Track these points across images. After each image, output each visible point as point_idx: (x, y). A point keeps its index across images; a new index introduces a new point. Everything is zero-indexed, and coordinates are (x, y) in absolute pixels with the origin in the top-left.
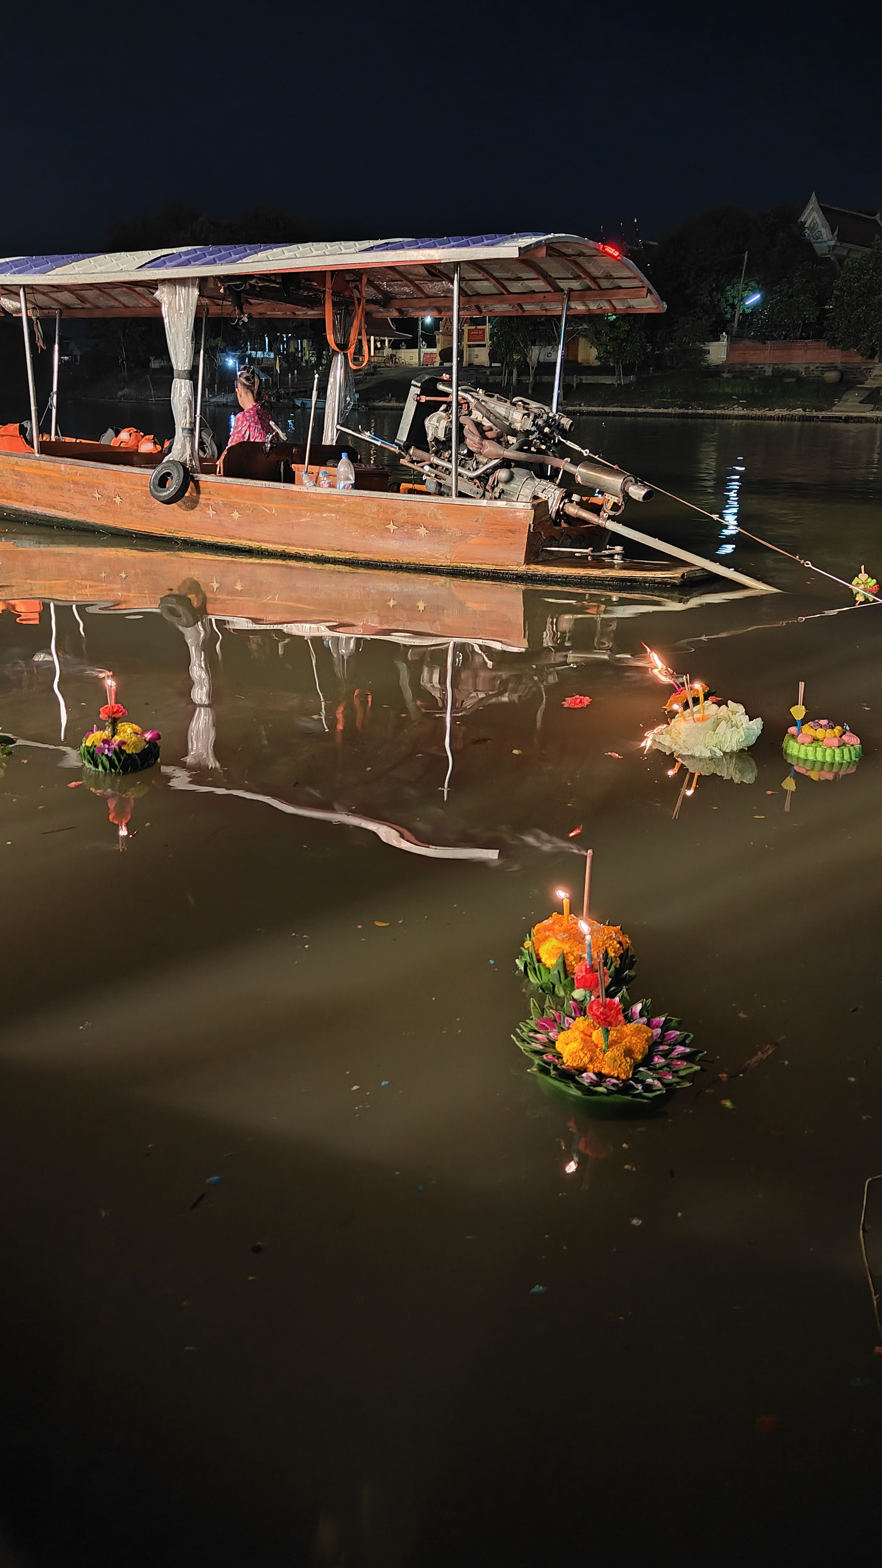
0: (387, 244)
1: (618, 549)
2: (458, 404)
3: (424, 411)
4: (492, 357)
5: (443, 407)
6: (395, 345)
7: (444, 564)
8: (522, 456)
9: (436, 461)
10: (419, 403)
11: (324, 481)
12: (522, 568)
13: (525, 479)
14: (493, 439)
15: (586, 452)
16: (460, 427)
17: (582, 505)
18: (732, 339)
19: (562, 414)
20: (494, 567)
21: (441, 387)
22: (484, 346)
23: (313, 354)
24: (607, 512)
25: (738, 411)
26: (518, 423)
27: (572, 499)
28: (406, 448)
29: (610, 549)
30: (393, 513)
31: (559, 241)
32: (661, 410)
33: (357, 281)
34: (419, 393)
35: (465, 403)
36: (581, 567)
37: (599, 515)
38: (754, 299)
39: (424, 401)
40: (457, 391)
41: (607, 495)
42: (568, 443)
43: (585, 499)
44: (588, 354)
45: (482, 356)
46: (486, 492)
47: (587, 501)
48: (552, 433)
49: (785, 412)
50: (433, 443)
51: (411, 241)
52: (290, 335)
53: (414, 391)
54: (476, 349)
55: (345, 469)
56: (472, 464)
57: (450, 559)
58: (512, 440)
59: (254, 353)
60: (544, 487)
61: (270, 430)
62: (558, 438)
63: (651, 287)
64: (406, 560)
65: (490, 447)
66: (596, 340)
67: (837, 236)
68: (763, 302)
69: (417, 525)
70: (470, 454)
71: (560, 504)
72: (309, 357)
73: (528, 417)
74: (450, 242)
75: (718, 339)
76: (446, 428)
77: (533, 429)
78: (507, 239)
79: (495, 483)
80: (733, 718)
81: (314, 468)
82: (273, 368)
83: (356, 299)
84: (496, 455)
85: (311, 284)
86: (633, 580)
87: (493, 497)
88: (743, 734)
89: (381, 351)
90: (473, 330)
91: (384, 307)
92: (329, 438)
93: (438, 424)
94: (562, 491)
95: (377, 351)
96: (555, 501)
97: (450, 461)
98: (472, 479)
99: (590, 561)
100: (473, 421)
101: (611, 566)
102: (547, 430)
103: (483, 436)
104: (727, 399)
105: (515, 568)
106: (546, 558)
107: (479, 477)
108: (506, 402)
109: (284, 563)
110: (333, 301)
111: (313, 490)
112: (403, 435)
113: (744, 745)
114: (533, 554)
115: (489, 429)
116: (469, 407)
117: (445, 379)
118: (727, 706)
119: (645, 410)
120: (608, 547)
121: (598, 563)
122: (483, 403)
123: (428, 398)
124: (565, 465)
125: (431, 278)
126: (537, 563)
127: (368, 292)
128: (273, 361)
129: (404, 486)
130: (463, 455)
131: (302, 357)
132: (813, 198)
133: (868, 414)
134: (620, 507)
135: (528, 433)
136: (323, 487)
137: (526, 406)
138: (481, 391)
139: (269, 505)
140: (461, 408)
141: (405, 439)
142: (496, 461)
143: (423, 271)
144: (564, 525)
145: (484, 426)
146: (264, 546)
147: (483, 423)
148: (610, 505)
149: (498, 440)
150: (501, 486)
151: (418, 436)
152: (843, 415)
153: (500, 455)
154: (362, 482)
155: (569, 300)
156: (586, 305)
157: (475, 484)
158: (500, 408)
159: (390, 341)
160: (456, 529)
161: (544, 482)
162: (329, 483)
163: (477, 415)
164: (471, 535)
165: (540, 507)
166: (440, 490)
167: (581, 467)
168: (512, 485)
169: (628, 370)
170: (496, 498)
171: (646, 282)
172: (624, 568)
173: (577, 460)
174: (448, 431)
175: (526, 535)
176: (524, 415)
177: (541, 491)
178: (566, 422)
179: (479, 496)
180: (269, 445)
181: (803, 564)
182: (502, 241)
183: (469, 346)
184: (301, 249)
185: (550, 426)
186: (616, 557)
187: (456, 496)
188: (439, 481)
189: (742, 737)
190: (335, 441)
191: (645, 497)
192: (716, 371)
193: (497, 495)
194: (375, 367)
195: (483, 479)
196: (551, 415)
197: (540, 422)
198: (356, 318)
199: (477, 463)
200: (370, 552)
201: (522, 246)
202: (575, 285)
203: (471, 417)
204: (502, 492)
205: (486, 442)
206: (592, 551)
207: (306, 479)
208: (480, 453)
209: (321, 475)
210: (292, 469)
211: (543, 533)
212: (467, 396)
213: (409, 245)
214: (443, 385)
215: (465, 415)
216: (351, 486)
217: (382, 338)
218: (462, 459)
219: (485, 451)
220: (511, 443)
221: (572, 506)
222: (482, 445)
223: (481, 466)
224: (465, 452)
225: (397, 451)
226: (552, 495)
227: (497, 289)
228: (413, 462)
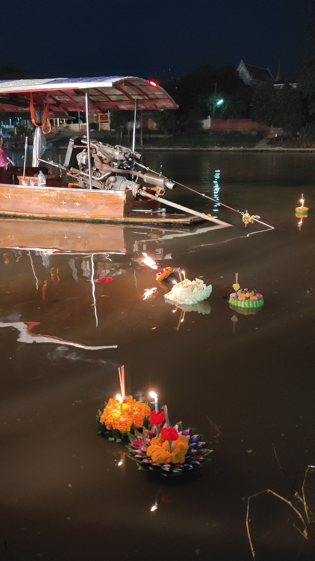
0: (56, 80)
1: (164, 210)
2: (91, 149)
3: (76, 152)
4: (112, 126)
5: (85, 150)
6: (68, 122)
7: (88, 218)
8: (120, 171)
9: (82, 173)
10: (74, 149)
11: (32, 183)
12: (123, 219)
13: (122, 181)
14: (107, 164)
15: (147, 169)
16: (92, 159)
17: (148, 191)
18: (212, 118)
19: (136, 152)
20: (110, 219)
21: (83, 141)
22: (108, 122)
23: (32, 126)
24: (158, 193)
25: (217, 148)
26: (117, 156)
27: (143, 189)
28: (69, 168)
29: (160, 210)
30: (64, 197)
31: (130, 80)
32: (185, 149)
33: (45, 96)
34: (73, 144)
35: (94, 148)
36: (148, 218)
37: (154, 195)
38: (220, 102)
39: (76, 148)
40: (90, 143)
41: (158, 187)
42: (140, 165)
43: (149, 188)
44: (153, 125)
45: (107, 126)
46: (105, 187)
47: (150, 189)
48: (132, 160)
49: (236, 149)
50: (81, 166)
51: (66, 79)
52: (21, 118)
53: (71, 143)
54: (104, 123)
55: (41, 178)
56: (98, 174)
57: (91, 216)
58: (115, 164)
59: (4, 126)
60: (130, 184)
61: (7, 161)
62: (135, 163)
63: (171, 98)
64: (71, 216)
65: (106, 167)
66: (156, 120)
67: (252, 76)
68: (224, 103)
69: (75, 202)
70: (97, 170)
71: (138, 191)
72: (30, 127)
73: (122, 154)
74: (83, 80)
75: (206, 118)
76: (86, 159)
77: (124, 159)
78: (107, 79)
79: (109, 183)
80: (199, 285)
81: (28, 178)
82: (13, 132)
83: (44, 104)
84: (109, 171)
85: (23, 97)
86: (170, 223)
87: (109, 189)
88: (205, 292)
89: (62, 125)
90: (102, 115)
91: (57, 107)
92: (35, 164)
93: (82, 157)
94: (138, 186)
95: (60, 125)
96: (136, 190)
97: (88, 173)
98: (99, 181)
99: (152, 216)
100: (98, 156)
101: (161, 217)
102: (130, 159)
103: (102, 162)
104: (212, 144)
105: (119, 219)
106: (132, 214)
107: (102, 180)
108: (112, 147)
109: (15, 220)
110: (34, 104)
111: (27, 187)
112: (67, 162)
113: (205, 298)
114: (127, 212)
115: (105, 159)
116: (96, 150)
117: (85, 138)
118: (195, 280)
119: (178, 149)
120: (159, 209)
121: (155, 216)
122: (102, 148)
123: (78, 146)
124: (139, 174)
125: (77, 95)
126: (129, 217)
127: (51, 101)
128: (14, 130)
129: (70, 184)
130: (95, 171)
131: (27, 127)
132: (242, 61)
133: (270, 149)
134: (163, 192)
135: (122, 161)
136: (32, 186)
137: (121, 149)
138: (101, 143)
139: (7, 194)
140: (92, 150)
141: (68, 164)
142: (108, 173)
143: (73, 92)
144: (140, 200)
145: (102, 158)
146: (6, 213)
147: (103, 157)
148: (159, 191)
149: (109, 164)
150: (112, 184)
151: (74, 163)
152: (260, 149)
153: (111, 171)
154: (50, 183)
155: (137, 104)
156: (144, 106)
157: (100, 183)
158: (109, 149)
159: (66, 120)
160: (92, 203)
161: (130, 182)
162: (34, 184)
163: (99, 153)
164: (99, 205)
165: (128, 193)
166: (85, 186)
167: (146, 175)
168: (117, 183)
169: (170, 132)
170: (110, 189)
171: (169, 96)
172: (167, 218)
173: (144, 172)
174: (87, 161)
175: (123, 205)
176: (120, 153)
177: (129, 185)
178: (138, 156)
179: (102, 188)
180: (7, 168)
181: (241, 214)
182: (106, 80)
183: (101, 122)
184: (17, 82)
185: (131, 158)
186: (163, 213)
187: (92, 189)
188: (85, 182)
189: (205, 294)
190: (38, 165)
191: (173, 187)
192: (207, 132)
193: (110, 188)
194: (60, 132)
195: (104, 180)
196: (132, 153)
197: (127, 156)
198: (45, 111)
199: (101, 174)
200: (54, 214)
201: (114, 82)
202: (140, 98)
203: (97, 154)
204: (112, 186)
205: (104, 165)
206: (152, 211)
207: (23, 183)
208: (102, 170)
209: (30, 181)
210: (18, 178)
211: (130, 204)
212: (94, 145)
213: (65, 81)
214: (84, 140)
215: (94, 153)
216: (44, 185)
217: (63, 119)
218: (94, 172)
219: (104, 169)
220: (115, 165)
221: (143, 192)
222: (102, 166)
223: (102, 175)
224: (95, 169)
225: (65, 169)
226: (134, 188)
227: (107, 100)
228: (72, 174)
